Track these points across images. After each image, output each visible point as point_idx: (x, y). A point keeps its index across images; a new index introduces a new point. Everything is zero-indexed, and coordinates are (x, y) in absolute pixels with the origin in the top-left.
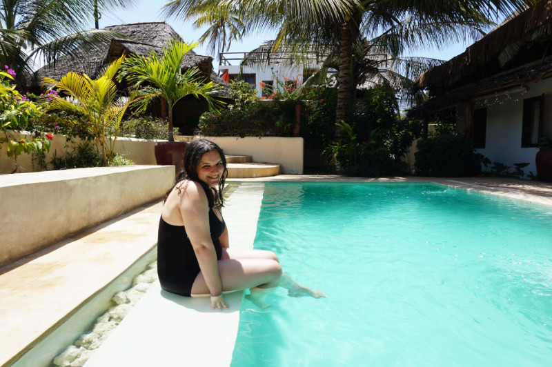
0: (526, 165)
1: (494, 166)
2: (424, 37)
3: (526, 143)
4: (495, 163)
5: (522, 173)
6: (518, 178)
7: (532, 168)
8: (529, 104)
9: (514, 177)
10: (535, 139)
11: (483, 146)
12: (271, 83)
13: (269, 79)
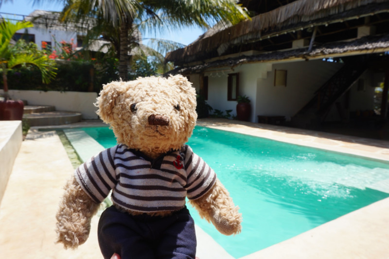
0: (231, 111)
1: (215, 111)
2: (170, 28)
3: (230, 98)
4: (215, 110)
5: (229, 115)
6: (227, 118)
7: (234, 113)
8: (230, 77)
9: (226, 118)
10: (234, 96)
11: (207, 99)
12: (49, 43)
13: (48, 40)
